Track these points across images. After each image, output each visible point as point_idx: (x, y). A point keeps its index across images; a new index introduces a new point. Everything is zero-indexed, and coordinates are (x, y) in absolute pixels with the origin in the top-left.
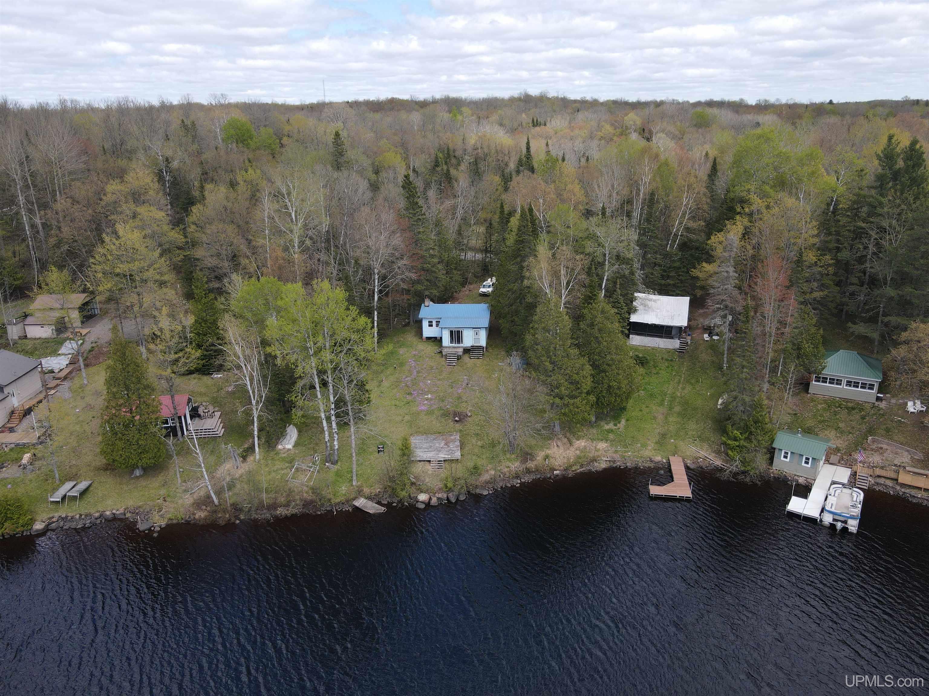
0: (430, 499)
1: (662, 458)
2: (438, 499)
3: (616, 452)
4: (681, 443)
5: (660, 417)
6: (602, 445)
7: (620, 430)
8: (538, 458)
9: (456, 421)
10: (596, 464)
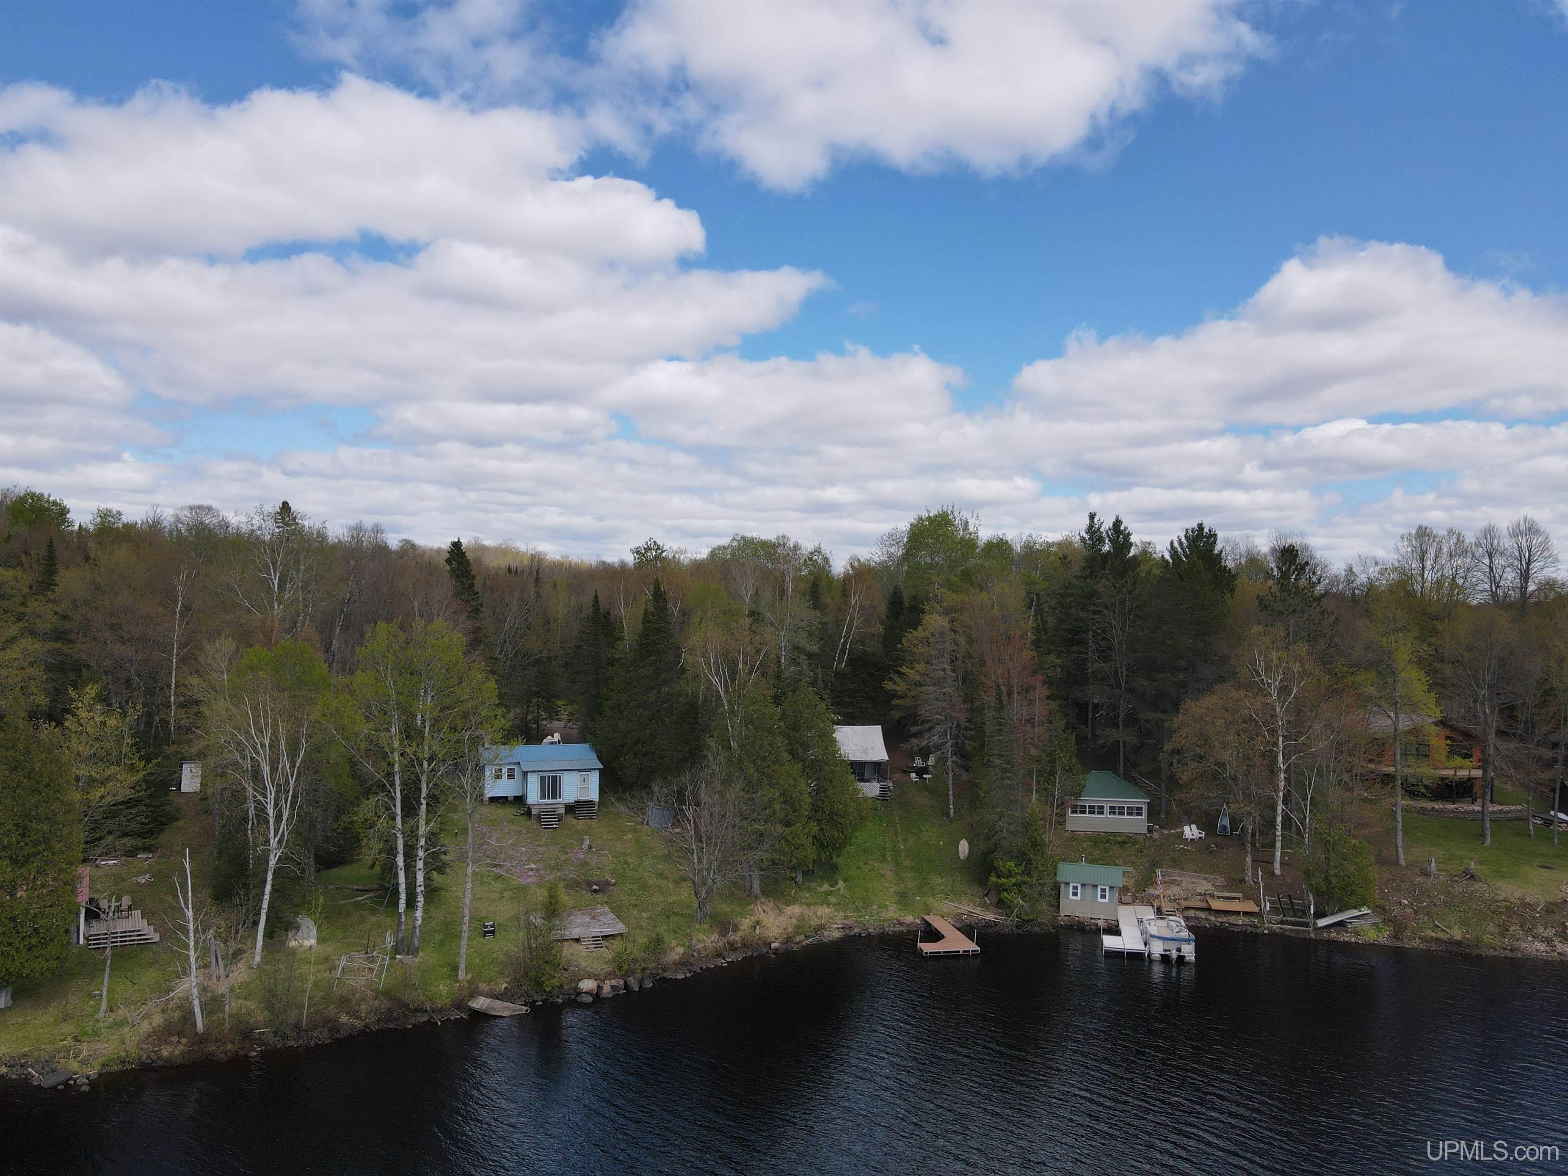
0: (599, 988)
1: (915, 919)
2: (612, 987)
3: (846, 917)
4: (931, 900)
5: (890, 875)
6: (823, 911)
7: (842, 891)
8: (741, 928)
9: (595, 891)
10: (826, 933)
